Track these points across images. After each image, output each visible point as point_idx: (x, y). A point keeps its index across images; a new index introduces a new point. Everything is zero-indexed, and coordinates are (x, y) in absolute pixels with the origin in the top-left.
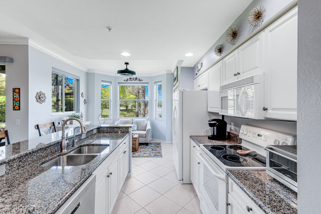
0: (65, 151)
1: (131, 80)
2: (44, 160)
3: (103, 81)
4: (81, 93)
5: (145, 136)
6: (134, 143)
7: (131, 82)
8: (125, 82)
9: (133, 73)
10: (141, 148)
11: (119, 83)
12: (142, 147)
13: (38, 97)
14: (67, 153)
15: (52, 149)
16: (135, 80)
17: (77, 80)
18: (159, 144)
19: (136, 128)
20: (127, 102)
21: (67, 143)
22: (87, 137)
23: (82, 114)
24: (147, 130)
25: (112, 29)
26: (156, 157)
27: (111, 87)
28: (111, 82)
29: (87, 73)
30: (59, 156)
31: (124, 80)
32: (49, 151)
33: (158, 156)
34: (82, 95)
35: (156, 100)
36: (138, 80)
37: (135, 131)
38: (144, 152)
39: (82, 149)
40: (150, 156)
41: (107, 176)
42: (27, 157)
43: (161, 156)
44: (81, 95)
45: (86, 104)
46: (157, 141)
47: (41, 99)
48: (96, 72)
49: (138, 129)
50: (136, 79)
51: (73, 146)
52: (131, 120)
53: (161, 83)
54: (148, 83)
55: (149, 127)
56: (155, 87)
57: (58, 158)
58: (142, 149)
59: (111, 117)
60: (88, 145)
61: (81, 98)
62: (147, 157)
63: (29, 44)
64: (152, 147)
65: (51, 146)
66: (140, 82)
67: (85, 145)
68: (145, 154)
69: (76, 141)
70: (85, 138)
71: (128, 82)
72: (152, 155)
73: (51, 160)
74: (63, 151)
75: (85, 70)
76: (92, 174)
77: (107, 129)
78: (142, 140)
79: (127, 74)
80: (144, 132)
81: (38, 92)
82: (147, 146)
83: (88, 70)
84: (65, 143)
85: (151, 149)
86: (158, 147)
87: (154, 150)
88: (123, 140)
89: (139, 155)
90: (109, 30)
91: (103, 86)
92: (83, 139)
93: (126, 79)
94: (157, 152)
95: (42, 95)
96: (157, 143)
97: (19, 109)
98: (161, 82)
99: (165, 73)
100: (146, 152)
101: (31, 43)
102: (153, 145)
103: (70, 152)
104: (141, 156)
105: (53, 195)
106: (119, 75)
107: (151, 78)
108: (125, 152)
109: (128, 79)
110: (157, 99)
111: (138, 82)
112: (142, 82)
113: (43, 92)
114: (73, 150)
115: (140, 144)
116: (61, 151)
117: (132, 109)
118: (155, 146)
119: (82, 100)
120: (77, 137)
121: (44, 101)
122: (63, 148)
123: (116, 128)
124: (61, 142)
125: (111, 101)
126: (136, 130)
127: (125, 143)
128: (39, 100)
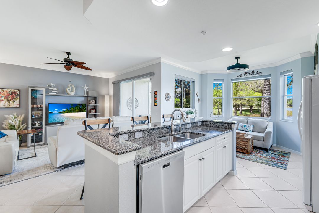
0: (173, 133)
1: (247, 74)
2: (160, 135)
3: (215, 80)
4: (196, 92)
5: (263, 140)
6: (246, 144)
7: (246, 76)
8: (239, 77)
9: (245, 66)
10: (256, 152)
11: (232, 80)
12: (259, 151)
13: (166, 97)
14: (174, 135)
15: (165, 130)
16: (252, 74)
17: (193, 82)
18: (287, 154)
19: (252, 129)
20: (250, 102)
21: (175, 128)
22: (192, 127)
23: (196, 111)
24: (267, 133)
25: (206, 32)
26: (275, 167)
27: (224, 84)
28: (223, 80)
29: (201, 75)
30: (169, 135)
31: (238, 76)
32: (163, 130)
33: (279, 166)
34: (197, 95)
35: (284, 96)
36: (255, 73)
37: (250, 131)
38: (259, 157)
39: (185, 135)
40: (267, 164)
41: (200, 160)
42: (152, 131)
43: (285, 168)
44: (195, 94)
45: (200, 102)
46: (286, 150)
47: (168, 98)
48: (208, 72)
49: (254, 130)
50: (253, 72)
51: (180, 131)
52: (246, 119)
53: (292, 73)
54: (270, 75)
55: (270, 129)
56: (282, 79)
57: (168, 137)
58: (258, 153)
59: (223, 115)
60: (190, 133)
61: (196, 97)
62: (262, 163)
63: (162, 61)
64: (273, 155)
65: (165, 127)
66: (259, 75)
67: (188, 133)
68: (259, 159)
69: (182, 128)
70: (190, 128)
71: (242, 77)
72: (271, 163)
73: (165, 136)
74: (172, 133)
75: (199, 72)
76: (181, 149)
77: (210, 123)
78: (258, 144)
79: (238, 69)
80: (263, 135)
81: (166, 93)
82: (266, 152)
83: (202, 71)
84: (173, 127)
85: (271, 157)
86: (283, 156)
87: (275, 159)
88: (221, 133)
89: (251, 159)
90: (203, 34)
91: (215, 85)
92: (189, 128)
93: (240, 75)
94: (279, 161)
95: (168, 95)
96: (284, 152)
97: (157, 105)
98: (292, 71)
99: (299, 57)
100: (262, 158)
101: (163, 60)
102: (275, 153)
103: (176, 135)
104: (253, 160)
105: (156, 151)
106: (229, 71)
107: (275, 68)
108: (226, 147)
109: (242, 74)
110: (286, 94)
111: (256, 75)
112: (261, 75)
113: (169, 93)
114: (179, 134)
115: (255, 148)
116: (171, 133)
117: (258, 110)
118: (279, 154)
119: (196, 98)
120: (184, 125)
121: (169, 100)
122: (172, 131)
123: (219, 123)
124: (171, 126)
125: (223, 99)
126: (252, 131)
127: (225, 138)
128: (167, 99)
